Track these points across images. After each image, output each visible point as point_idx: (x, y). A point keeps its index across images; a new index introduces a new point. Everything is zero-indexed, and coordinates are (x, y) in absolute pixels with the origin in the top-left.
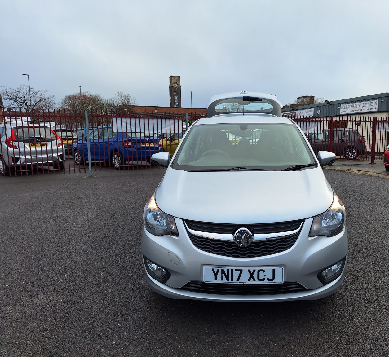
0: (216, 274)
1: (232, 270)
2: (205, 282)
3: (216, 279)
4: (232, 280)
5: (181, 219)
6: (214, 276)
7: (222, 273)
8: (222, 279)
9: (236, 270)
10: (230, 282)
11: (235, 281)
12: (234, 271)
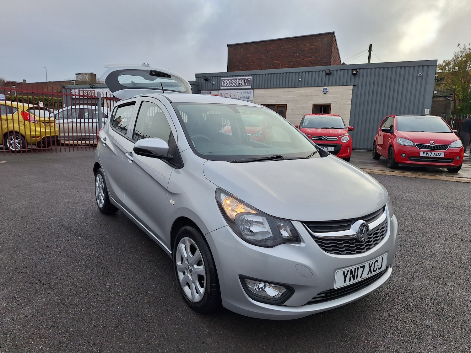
0: (345, 277)
1: (358, 268)
2: (336, 289)
3: (345, 282)
4: (357, 279)
5: (299, 221)
6: (344, 279)
7: (350, 275)
8: (350, 281)
9: (361, 267)
10: (356, 281)
11: (359, 279)
12: (359, 268)
